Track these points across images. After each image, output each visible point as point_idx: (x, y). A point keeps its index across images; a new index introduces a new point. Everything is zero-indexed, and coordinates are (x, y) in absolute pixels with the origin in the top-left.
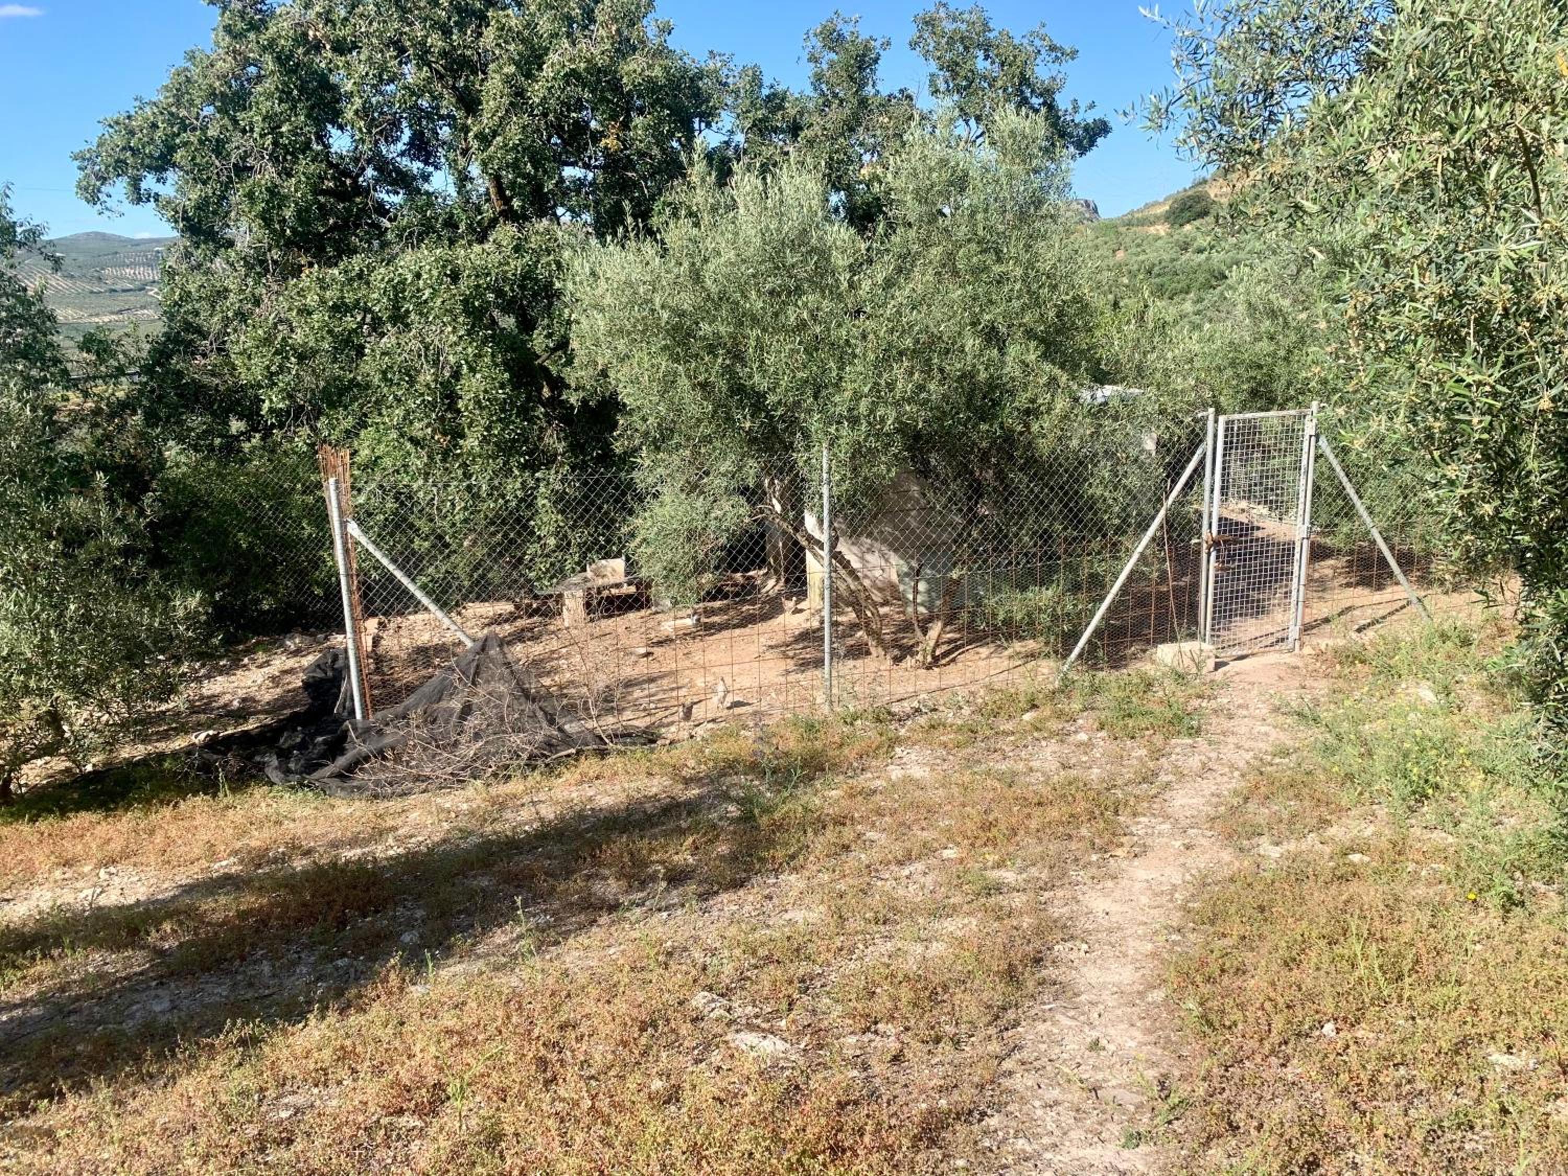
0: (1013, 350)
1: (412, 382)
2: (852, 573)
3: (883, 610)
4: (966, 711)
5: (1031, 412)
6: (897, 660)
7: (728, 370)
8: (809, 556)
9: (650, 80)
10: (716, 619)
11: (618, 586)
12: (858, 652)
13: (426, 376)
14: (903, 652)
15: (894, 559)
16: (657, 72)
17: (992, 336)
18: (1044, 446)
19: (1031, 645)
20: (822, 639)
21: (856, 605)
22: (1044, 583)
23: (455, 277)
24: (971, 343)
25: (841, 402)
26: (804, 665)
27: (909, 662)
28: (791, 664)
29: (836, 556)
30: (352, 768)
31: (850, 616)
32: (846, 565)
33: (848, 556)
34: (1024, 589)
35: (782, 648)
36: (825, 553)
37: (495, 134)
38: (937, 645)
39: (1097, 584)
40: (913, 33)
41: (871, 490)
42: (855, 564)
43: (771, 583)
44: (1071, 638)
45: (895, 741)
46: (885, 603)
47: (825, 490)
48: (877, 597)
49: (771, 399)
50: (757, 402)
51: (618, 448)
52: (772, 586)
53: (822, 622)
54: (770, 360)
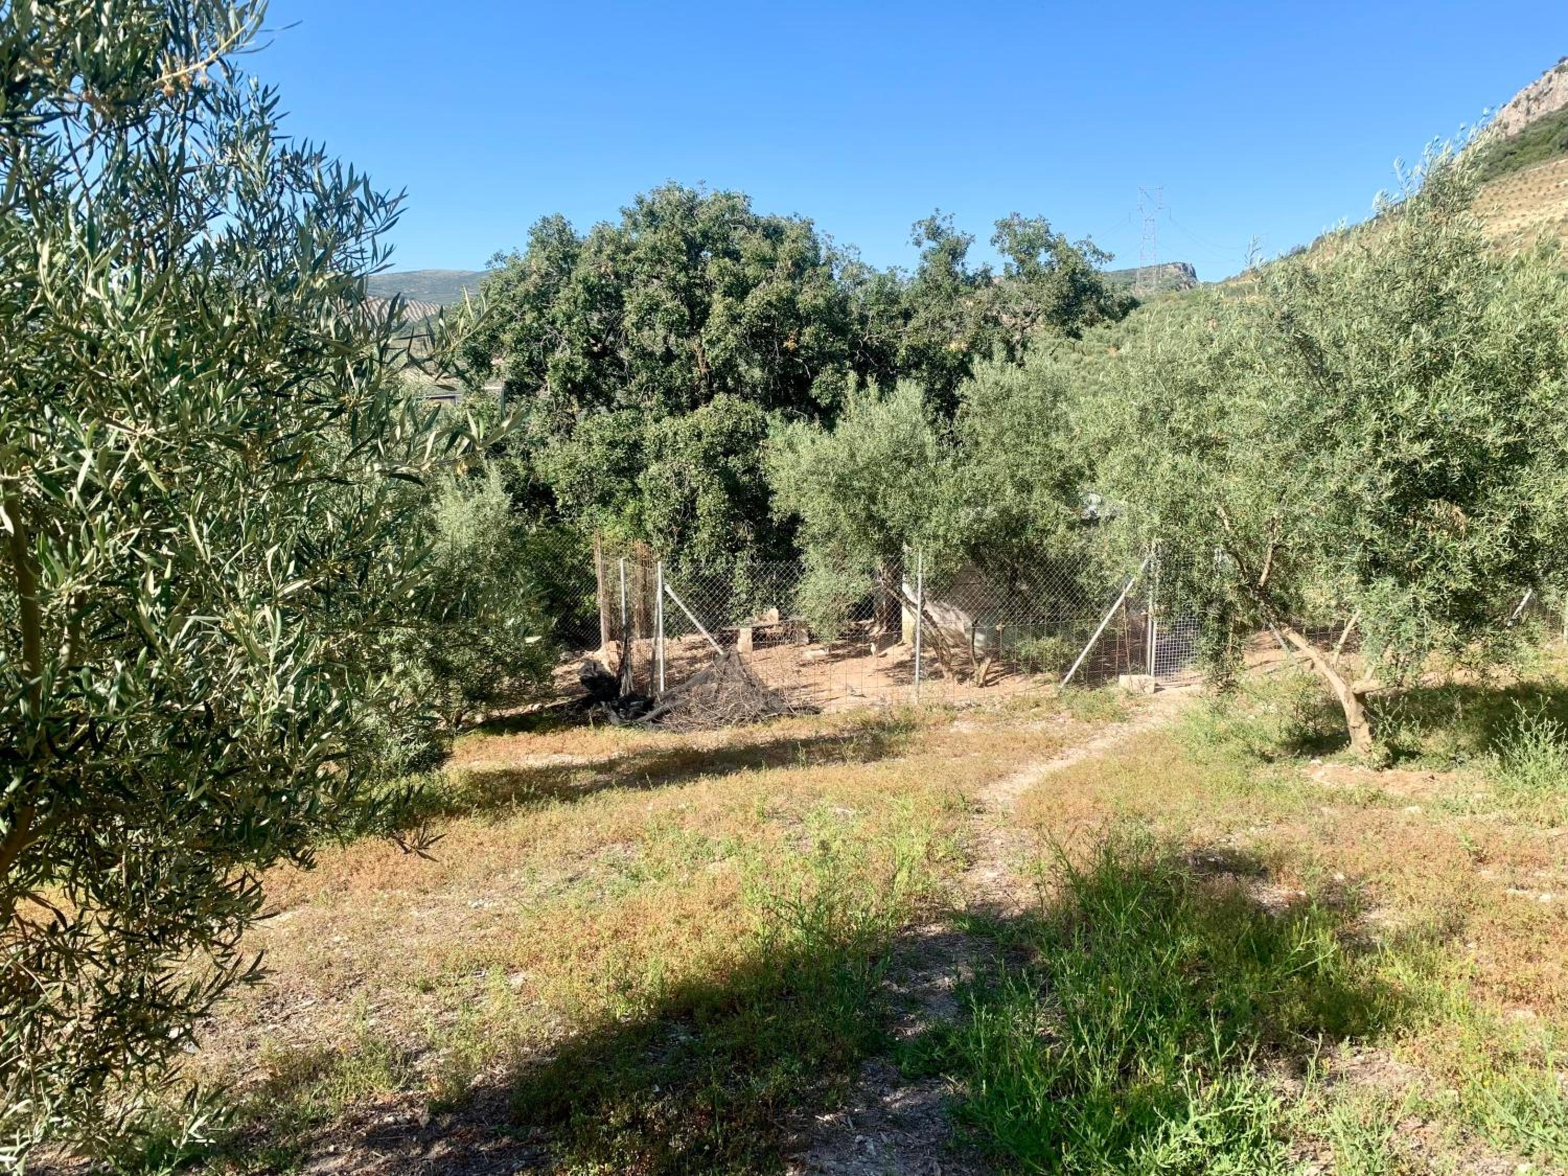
0: (1035, 495)
1: (668, 497)
2: (934, 624)
3: (953, 651)
4: (998, 707)
5: (1045, 532)
6: (961, 681)
7: (866, 508)
8: (904, 611)
9: (815, 306)
10: (839, 652)
11: (771, 627)
12: (938, 675)
13: (676, 494)
14: (963, 676)
15: (962, 615)
16: (820, 301)
17: (1024, 487)
18: (1052, 554)
19: (1049, 675)
20: (913, 667)
21: (935, 645)
22: (1051, 634)
23: (699, 436)
24: (1010, 491)
25: (929, 527)
26: (902, 681)
27: (968, 683)
28: (890, 681)
29: (924, 613)
30: (660, 716)
31: (931, 653)
32: (929, 618)
33: (931, 613)
34: (1038, 638)
35: (886, 671)
36: (918, 612)
37: (719, 340)
38: (987, 673)
39: (1084, 636)
40: (994, 231)
41: (946, 574)
42: (936, 618)
43: (876, 629)
44: (1065, 669)
45: (954, 719)
46: (956, 646)
47: (920, 576)
48: (950, 642)
49: (890, 523)
50: (882, 525)
51: (795, 543)
52: (877, 631)
53: (914, 655)
54: (891, 503)
